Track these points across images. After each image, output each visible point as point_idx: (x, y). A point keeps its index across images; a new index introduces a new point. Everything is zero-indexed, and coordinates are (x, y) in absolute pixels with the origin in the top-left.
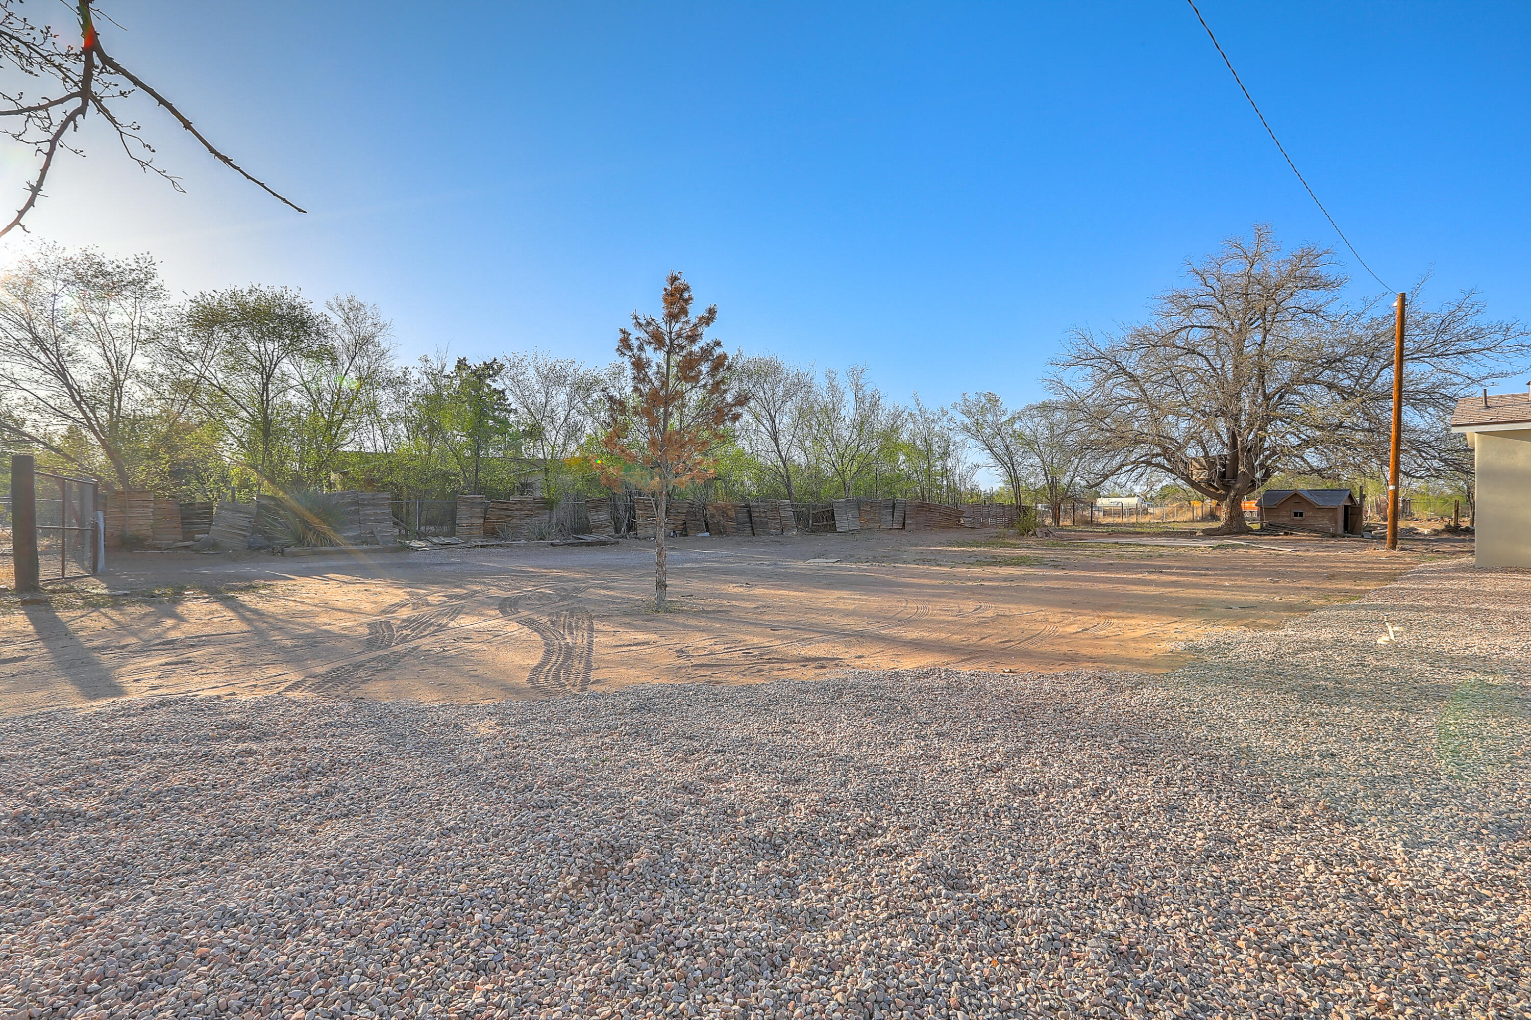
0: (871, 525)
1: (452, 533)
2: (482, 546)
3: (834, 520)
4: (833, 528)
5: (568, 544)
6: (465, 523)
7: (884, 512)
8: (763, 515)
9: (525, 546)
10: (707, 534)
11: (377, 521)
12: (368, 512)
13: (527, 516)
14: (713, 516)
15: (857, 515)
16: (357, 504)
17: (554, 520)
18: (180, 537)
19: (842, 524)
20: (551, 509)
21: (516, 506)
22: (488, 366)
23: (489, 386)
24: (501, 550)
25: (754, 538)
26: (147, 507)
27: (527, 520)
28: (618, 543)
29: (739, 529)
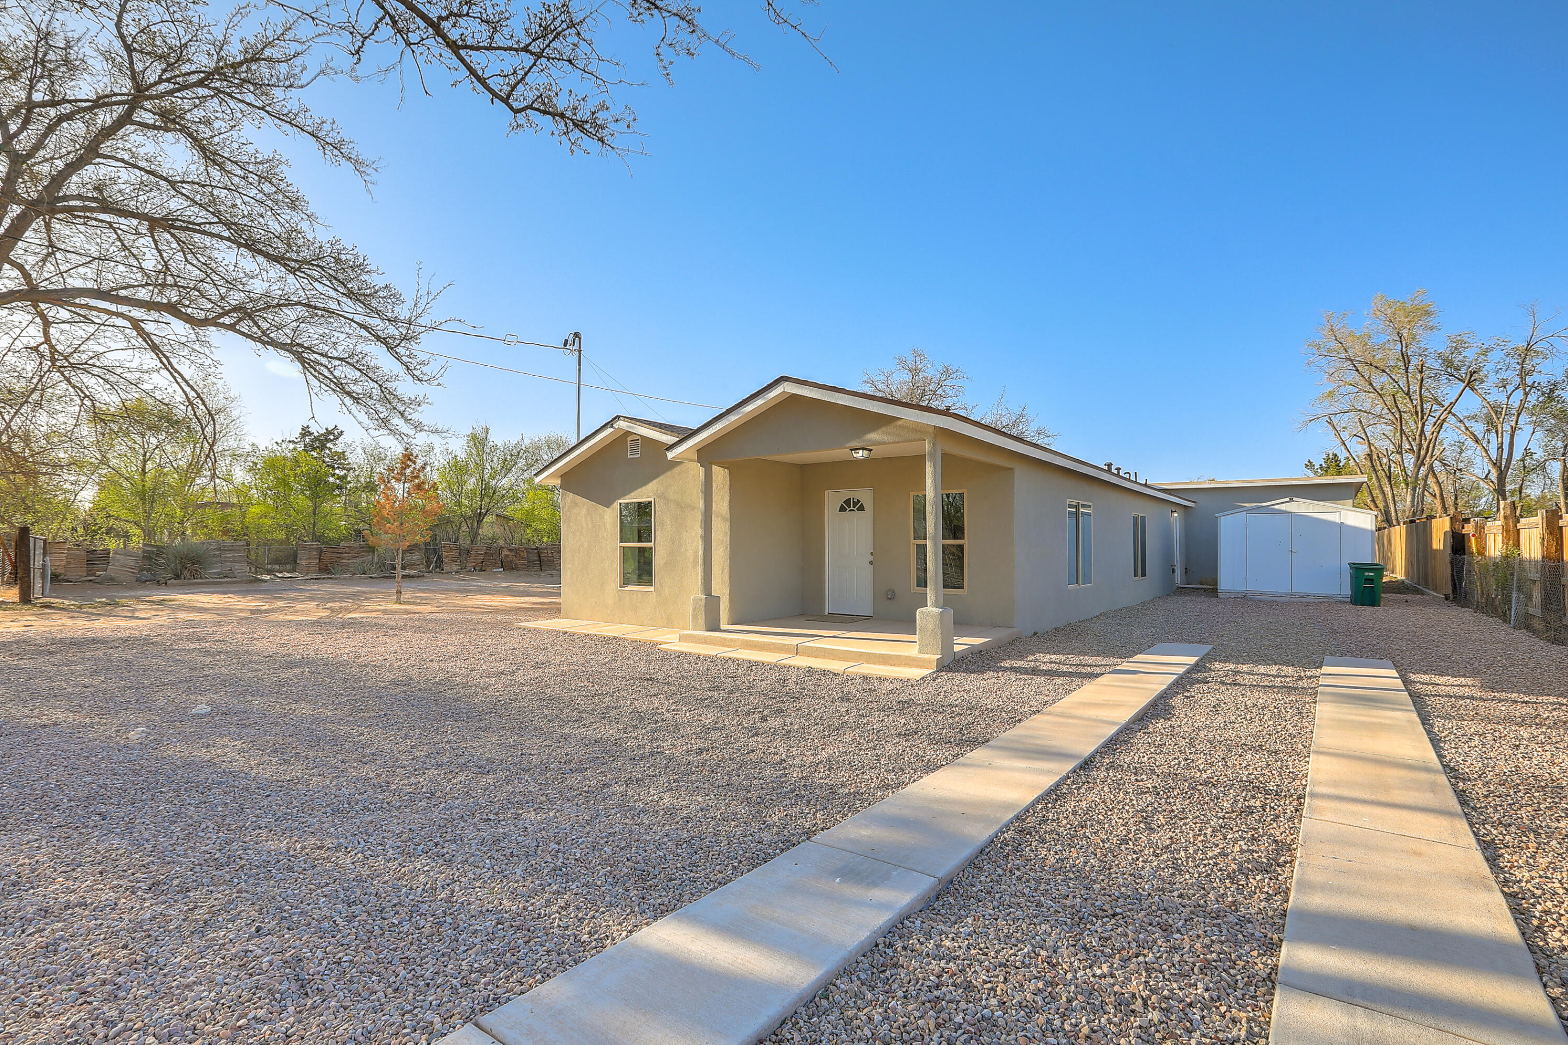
1: (294, 571)
2: (316, 579)
5: (384, 577)
6: (304, 562)
9: (350, 579)
10: (502, 569)
11: (234, 561)
12: (229, 555)
13: (354, 557)
14: (507, 556)
16: (220, 549)
17: (376, 559)
18: (85, 574)
20: (373, 552)
21: (344, 550)
22: (329, 432)
23: (330, 449)
24: (330, 581)
26: (62, 553)
27: (354, 560)
28: (423, 576)
29: (528, 567)
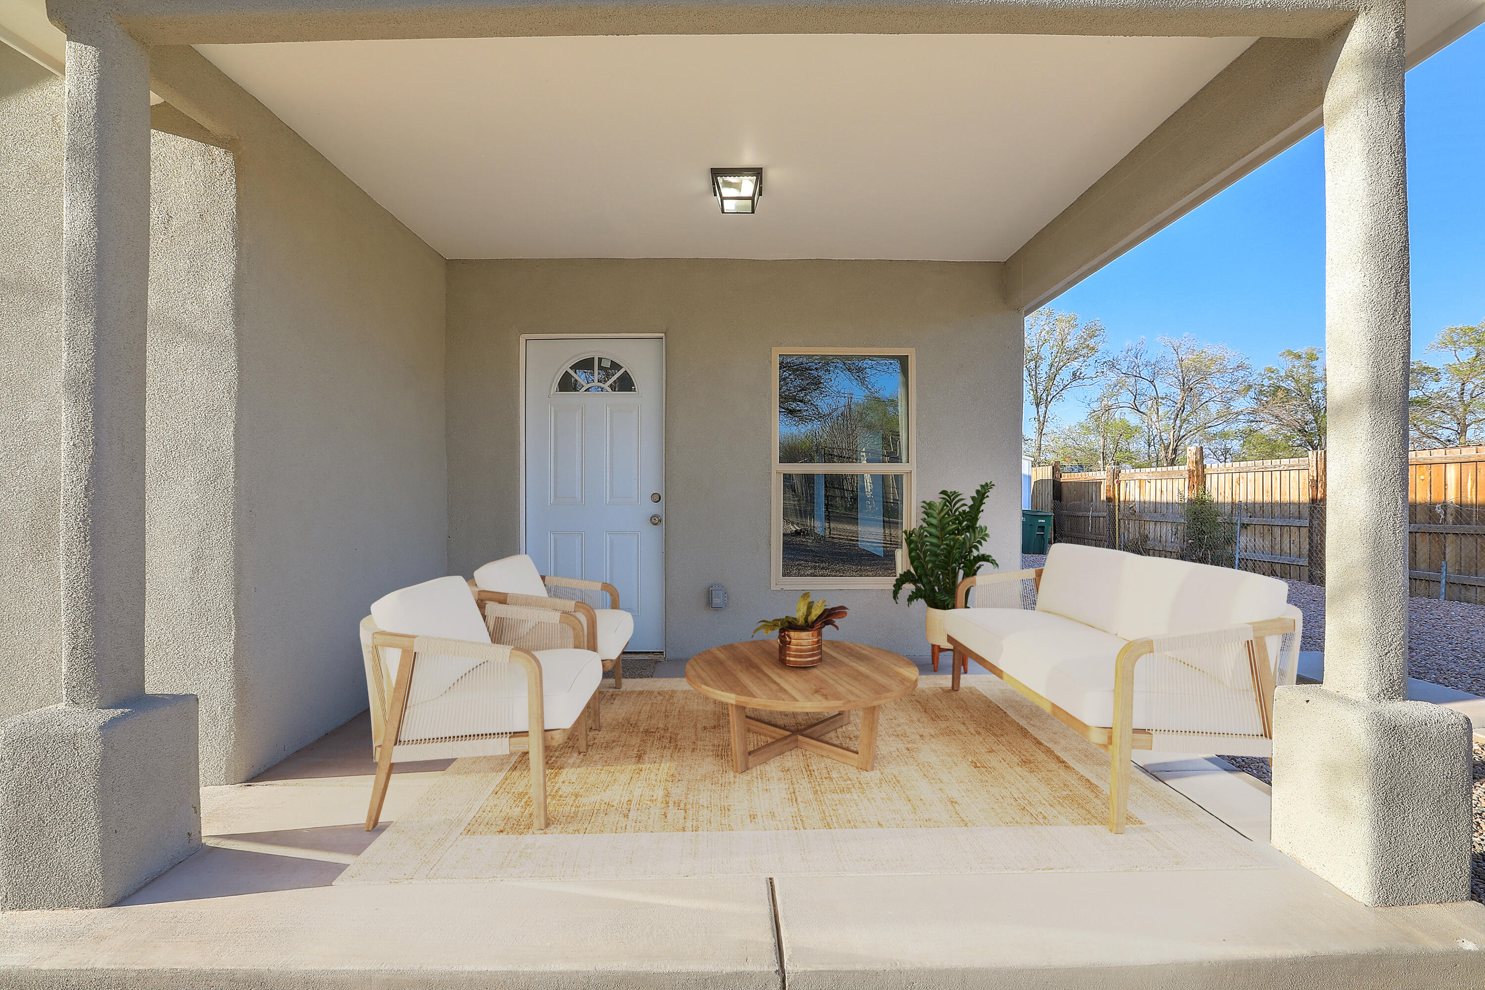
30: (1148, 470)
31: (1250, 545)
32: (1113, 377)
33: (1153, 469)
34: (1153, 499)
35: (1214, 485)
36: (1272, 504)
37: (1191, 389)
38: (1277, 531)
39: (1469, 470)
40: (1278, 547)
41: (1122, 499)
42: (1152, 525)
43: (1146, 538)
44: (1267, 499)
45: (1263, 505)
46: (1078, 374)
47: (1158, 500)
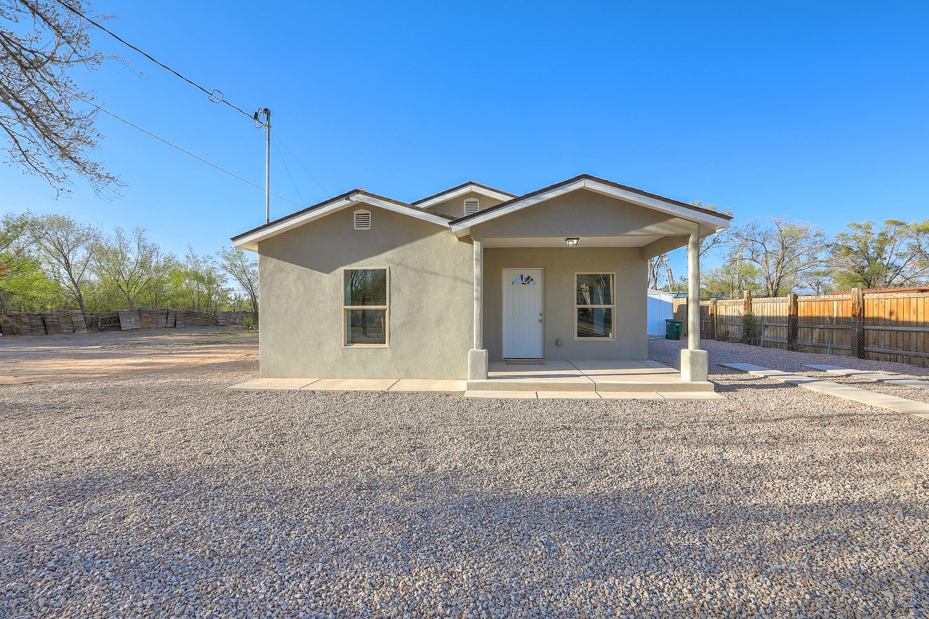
0: (150, 325)
3: (119, 322)
4: (119, 328)
7: (160, 317)
8: (56, 320)
15: (138, 318)
19: (124, 325)
25: (47, 336)
29: (32, 330)
30: (729, 301)
31: (769, 335)
32: (738, 241)
33: (731, 300)
34: (731, 315)
35: (755, 308)
36: (777, 317)
37: (787, 248)
38: (778, 328)
39: (840, 302)
40: (779, 335)
41: (718, 314)
42: (731, 326)
43: (728, 332)
44: (775, 315)
45: (773, 317)
46: (717, 240)
47: (733, 315)
